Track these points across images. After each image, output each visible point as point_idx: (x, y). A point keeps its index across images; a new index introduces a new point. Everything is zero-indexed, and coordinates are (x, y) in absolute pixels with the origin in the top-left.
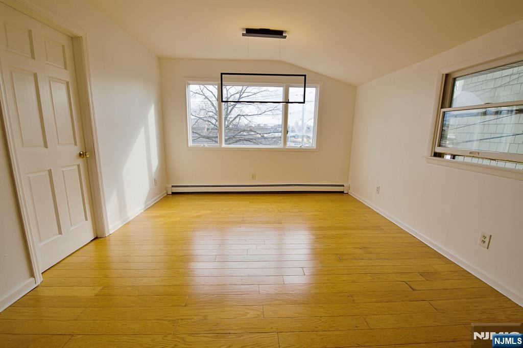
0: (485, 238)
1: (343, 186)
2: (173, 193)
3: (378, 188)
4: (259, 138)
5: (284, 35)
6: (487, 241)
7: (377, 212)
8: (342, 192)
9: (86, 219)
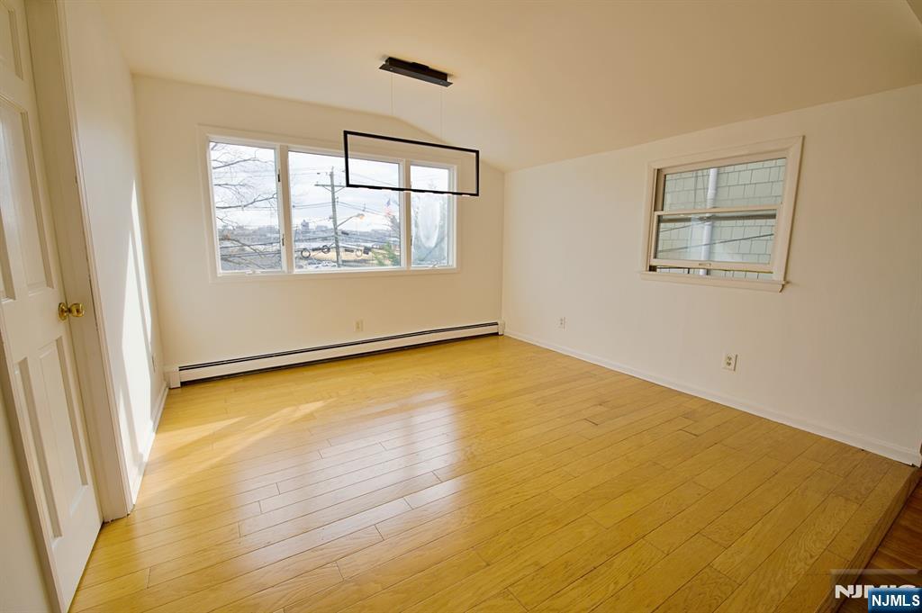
0: (730, 359)
1: (496, 324)
2: (184, 384)
3: (562, 321)
4: (249, 254)
5: (448, 80)
6: (733, 362)
7: (565, 353)
8: (497, 334)
9: (84, 482)
